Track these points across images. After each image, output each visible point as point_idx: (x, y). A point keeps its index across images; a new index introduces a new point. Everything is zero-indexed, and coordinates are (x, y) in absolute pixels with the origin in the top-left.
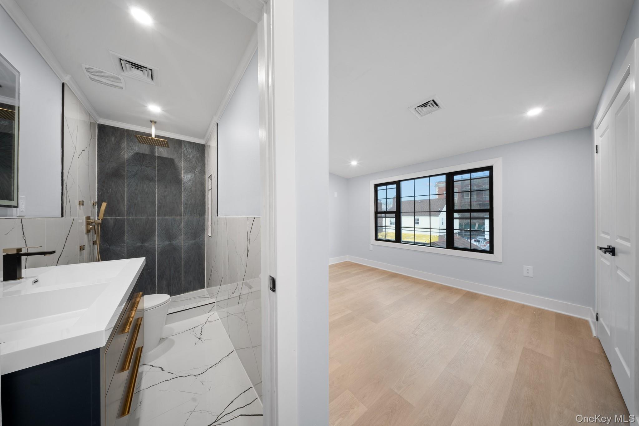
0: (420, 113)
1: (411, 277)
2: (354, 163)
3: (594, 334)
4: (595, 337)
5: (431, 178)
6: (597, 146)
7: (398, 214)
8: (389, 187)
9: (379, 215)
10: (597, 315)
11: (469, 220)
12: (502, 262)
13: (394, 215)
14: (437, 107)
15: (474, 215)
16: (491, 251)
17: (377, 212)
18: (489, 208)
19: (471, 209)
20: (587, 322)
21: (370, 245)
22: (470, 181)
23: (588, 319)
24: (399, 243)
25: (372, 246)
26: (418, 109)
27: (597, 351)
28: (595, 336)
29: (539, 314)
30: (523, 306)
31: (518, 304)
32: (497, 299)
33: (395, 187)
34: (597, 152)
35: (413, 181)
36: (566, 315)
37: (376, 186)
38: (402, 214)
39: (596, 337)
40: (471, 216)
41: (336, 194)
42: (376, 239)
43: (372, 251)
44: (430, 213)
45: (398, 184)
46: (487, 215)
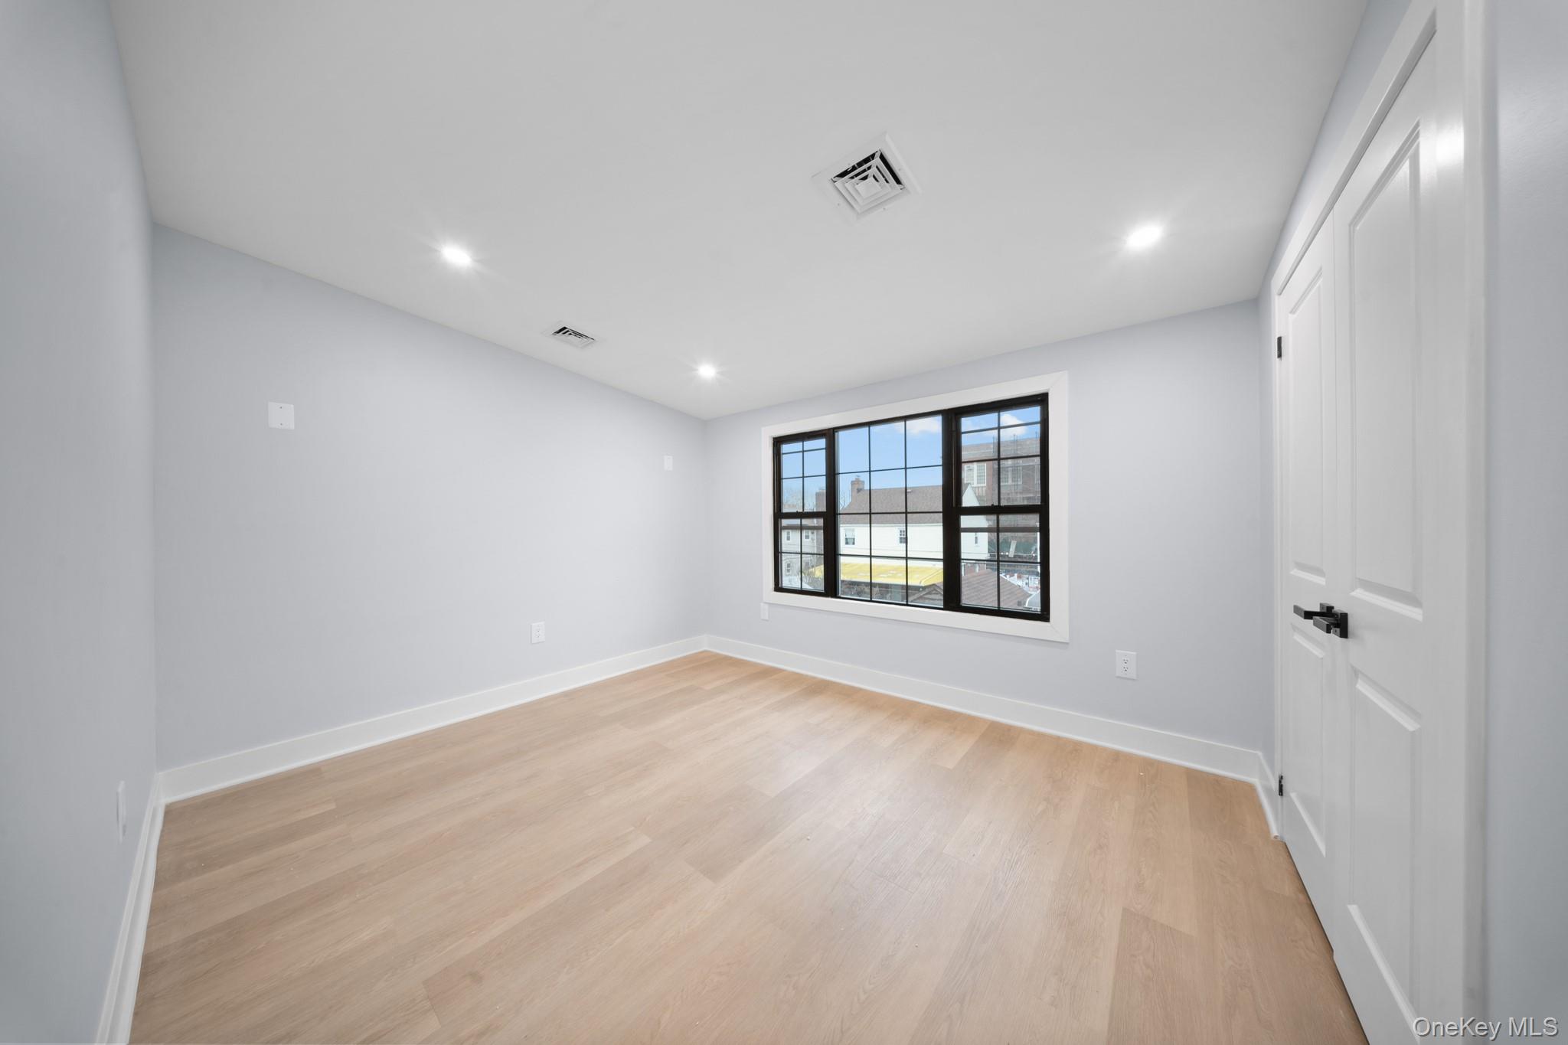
0: (855, 206)
1: (860, 690)
2: (707, 371)
3: (1275, 831)
4: (1276, 837)
5: (909, 423)
6: (1280, 339)
7: (830, 519)
8: (809, 444)
9: (785, 522)
10: (1280, 782)
11: (996, 534)
12: (1067, 643)
13: (818, 522)
14: (897, 185)
15: (1006, 520)
16: (1044, 615)
17: (779, 514)
18: (1038, 502)
19: (999, 506)
20: (1251, 788)
21: (762, 604)
22: (996, 431)
23: (1255, 781)
24: (832, 597)
25: (766, 606)
26: (843, 184)
27: (1288, 889)
28: (1277, 834)
29: (1152, 773)
30: (1117, 756)
31: (1105, 749)
32: (1058, 738)
33: (824, 446)
34: (1280, 356)
35: (866, 429)
36: (1208, 774)
37: (778, 442)
38: (841, 518)
39: (1279, 839)
40: (1001, 522)
41: (668, 463)
42: (778, 588)
43: (767, 620)
44: (906, 515)
45: (829, 435)
46: (1034, 520)
